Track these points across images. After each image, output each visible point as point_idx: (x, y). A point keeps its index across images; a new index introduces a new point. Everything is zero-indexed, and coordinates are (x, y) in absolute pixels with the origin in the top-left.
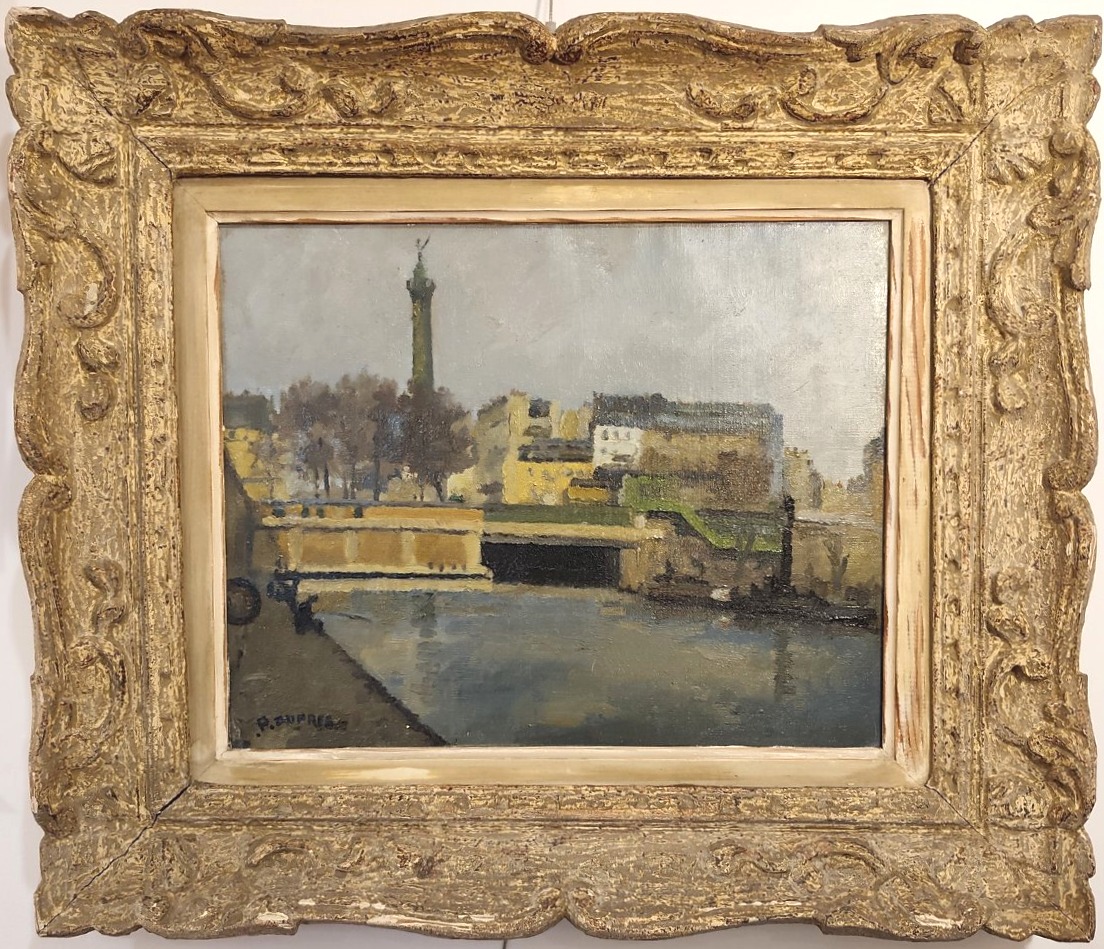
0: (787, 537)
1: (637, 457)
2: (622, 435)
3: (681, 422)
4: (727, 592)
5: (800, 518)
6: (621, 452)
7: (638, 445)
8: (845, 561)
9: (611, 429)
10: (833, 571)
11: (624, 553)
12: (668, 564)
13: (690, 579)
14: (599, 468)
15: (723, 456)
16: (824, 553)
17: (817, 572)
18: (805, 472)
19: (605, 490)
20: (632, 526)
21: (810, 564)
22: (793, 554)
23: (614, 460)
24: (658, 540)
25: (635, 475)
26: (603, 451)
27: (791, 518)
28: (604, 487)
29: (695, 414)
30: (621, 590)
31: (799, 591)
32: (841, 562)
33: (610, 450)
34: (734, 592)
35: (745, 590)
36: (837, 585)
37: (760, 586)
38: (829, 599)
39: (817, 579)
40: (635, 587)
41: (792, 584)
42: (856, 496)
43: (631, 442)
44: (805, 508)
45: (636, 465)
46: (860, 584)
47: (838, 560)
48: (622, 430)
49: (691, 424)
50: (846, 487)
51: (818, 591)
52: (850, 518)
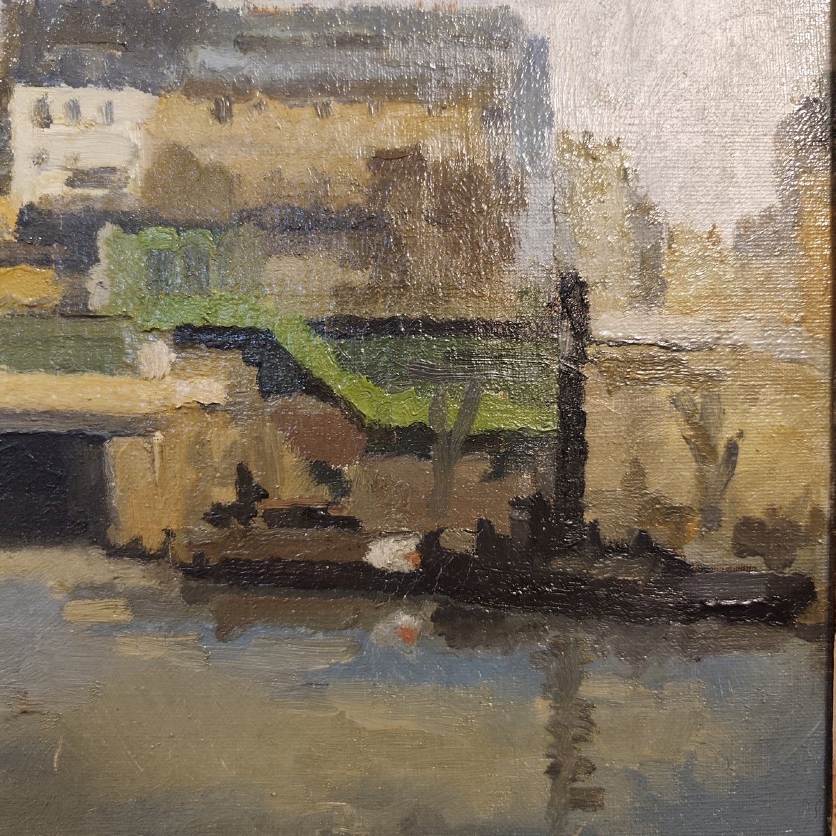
0: (571, 387)
1: (136, 172)
2: (89, 111)
3: (256, 67)
4: (410, 545)
5: (605, 333)
6: (89, 162)
7: (136, 138)
8: (732, 449)
9: (58, 96)
10: (701, 479)
11: (117, 448)
12: (243, 475)
13: (306, 516)
14: (31, 207)
15: (382, 160)
16: (673, 431)
17: (656, 484)
18: (615, 203)
19: (49, 273)
20: (133, 368)
21: (635, 462)
22: (589, 435)
23: (70, 183)
24: (212, 408)
25: (129, 224)
26: (40, 160)
27: (581, 334)
28: (45, 262)
29: (296, 43)
30: (114, 552)
31: (609, 534)
32: (721, 450)
33: (58, 154)
34: (430, 546)
35: (460, 540)
36: (711, 516)
37: (502, 526)
38: (692, 553)
39: (656, 500)
40: (152, 542)
41: (588, 517)
42: (759, 267)
43: (115, 128)
44: (616, 305)
45: (132, 196)
46: (772, 511)
47: (713, 450)
48: (91, 98)
49: (287, 72)
50: (729, 242)
51: (660, 534)
52: (743, 331)
